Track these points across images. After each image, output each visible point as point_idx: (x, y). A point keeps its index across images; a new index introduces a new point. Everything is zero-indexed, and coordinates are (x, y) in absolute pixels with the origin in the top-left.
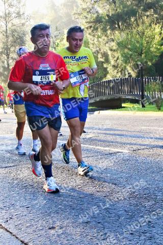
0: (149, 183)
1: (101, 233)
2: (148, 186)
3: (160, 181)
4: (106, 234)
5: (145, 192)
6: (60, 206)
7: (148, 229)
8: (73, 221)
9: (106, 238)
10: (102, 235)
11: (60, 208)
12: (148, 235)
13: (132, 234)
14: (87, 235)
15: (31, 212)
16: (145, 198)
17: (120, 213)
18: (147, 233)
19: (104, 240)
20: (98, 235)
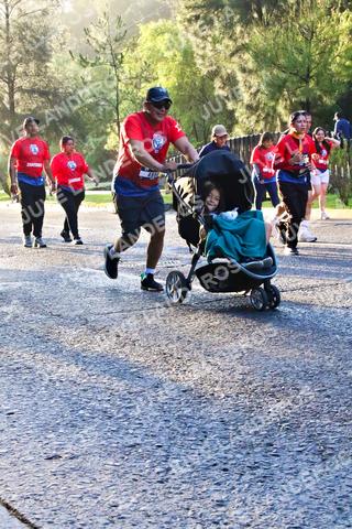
0: (288, 361)
1: (157, 470)
2: (284, 369)
3: (313, 358)
4: (169, 469)
5: (275, 382)
6: (81, 412)
7: (263, 459)
8: (104, 442)
9: (167, 480)
10: (158, 473)
11: (81, 417)
12: (260, 472)
13: (225, 470)
14: (126, 472)
15: (16, 424)
16: (273, 395)
17: (209, 426)
18: (258, 467)
19: (161, 482)
20: (149, 473)
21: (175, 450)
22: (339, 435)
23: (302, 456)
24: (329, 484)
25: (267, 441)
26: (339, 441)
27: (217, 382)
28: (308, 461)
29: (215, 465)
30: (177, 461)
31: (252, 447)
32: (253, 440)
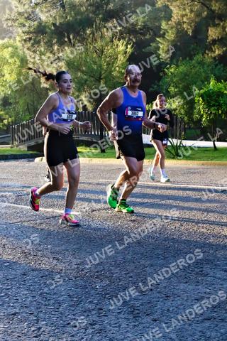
1: (33, 329)
4: (40, 328)
5: (98, 269)
7: (98, 318)
9: (40, 335)
10: (33, 331)
12: (97, 327)
13: (75, 327)
14: (13, 332)
16: (97, 277)
17: (61, 299)
18: (96, 324)
19: (36, 337)
20: (28, 332)
21: (41, 315)
22: (141, 301)
23: (121, 315)
24: (140, 332)
25: (98, 307)
26: (142, 305)
27: (61, 270)
28: (125, 318)
29: (69, 324)
30: (44, 322)
31: (89, 311)
32: (90, 306)
